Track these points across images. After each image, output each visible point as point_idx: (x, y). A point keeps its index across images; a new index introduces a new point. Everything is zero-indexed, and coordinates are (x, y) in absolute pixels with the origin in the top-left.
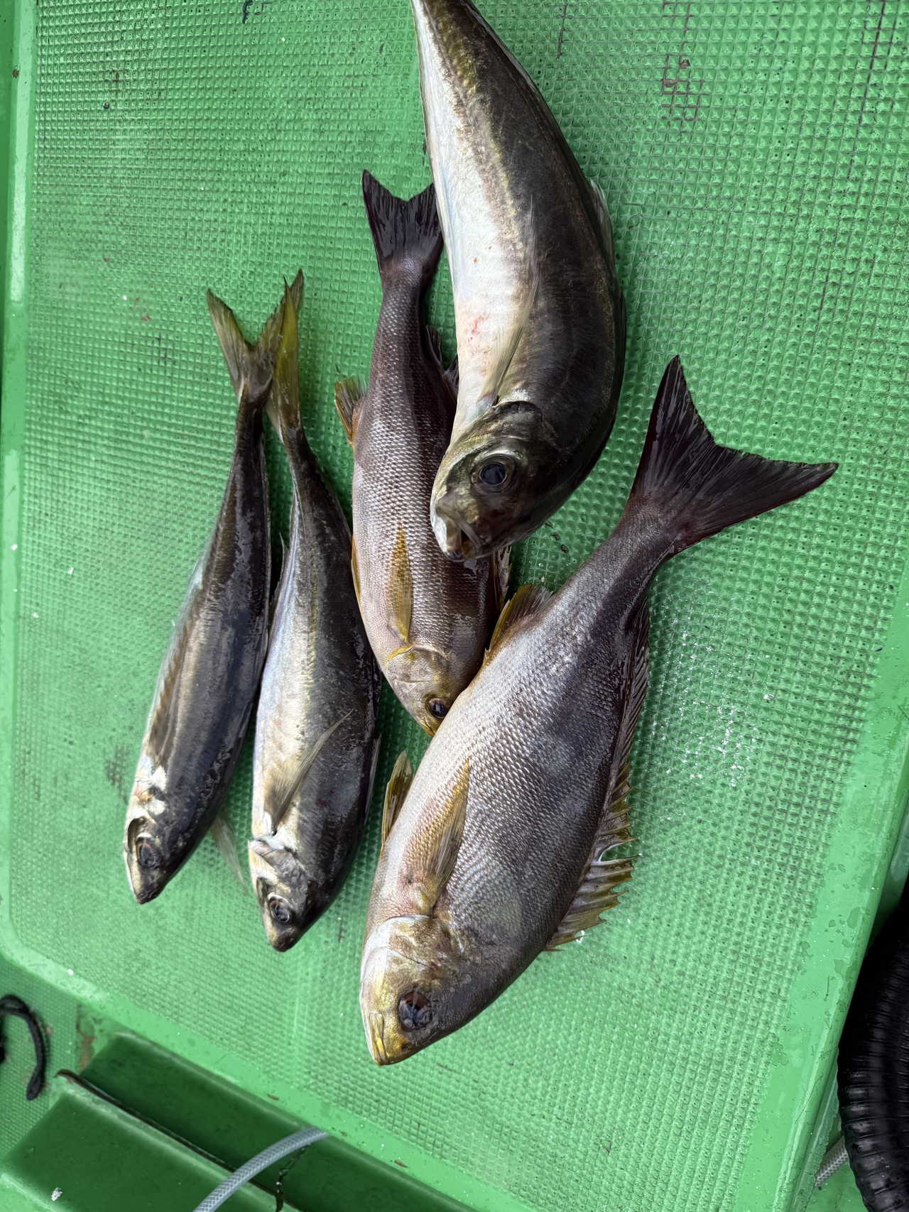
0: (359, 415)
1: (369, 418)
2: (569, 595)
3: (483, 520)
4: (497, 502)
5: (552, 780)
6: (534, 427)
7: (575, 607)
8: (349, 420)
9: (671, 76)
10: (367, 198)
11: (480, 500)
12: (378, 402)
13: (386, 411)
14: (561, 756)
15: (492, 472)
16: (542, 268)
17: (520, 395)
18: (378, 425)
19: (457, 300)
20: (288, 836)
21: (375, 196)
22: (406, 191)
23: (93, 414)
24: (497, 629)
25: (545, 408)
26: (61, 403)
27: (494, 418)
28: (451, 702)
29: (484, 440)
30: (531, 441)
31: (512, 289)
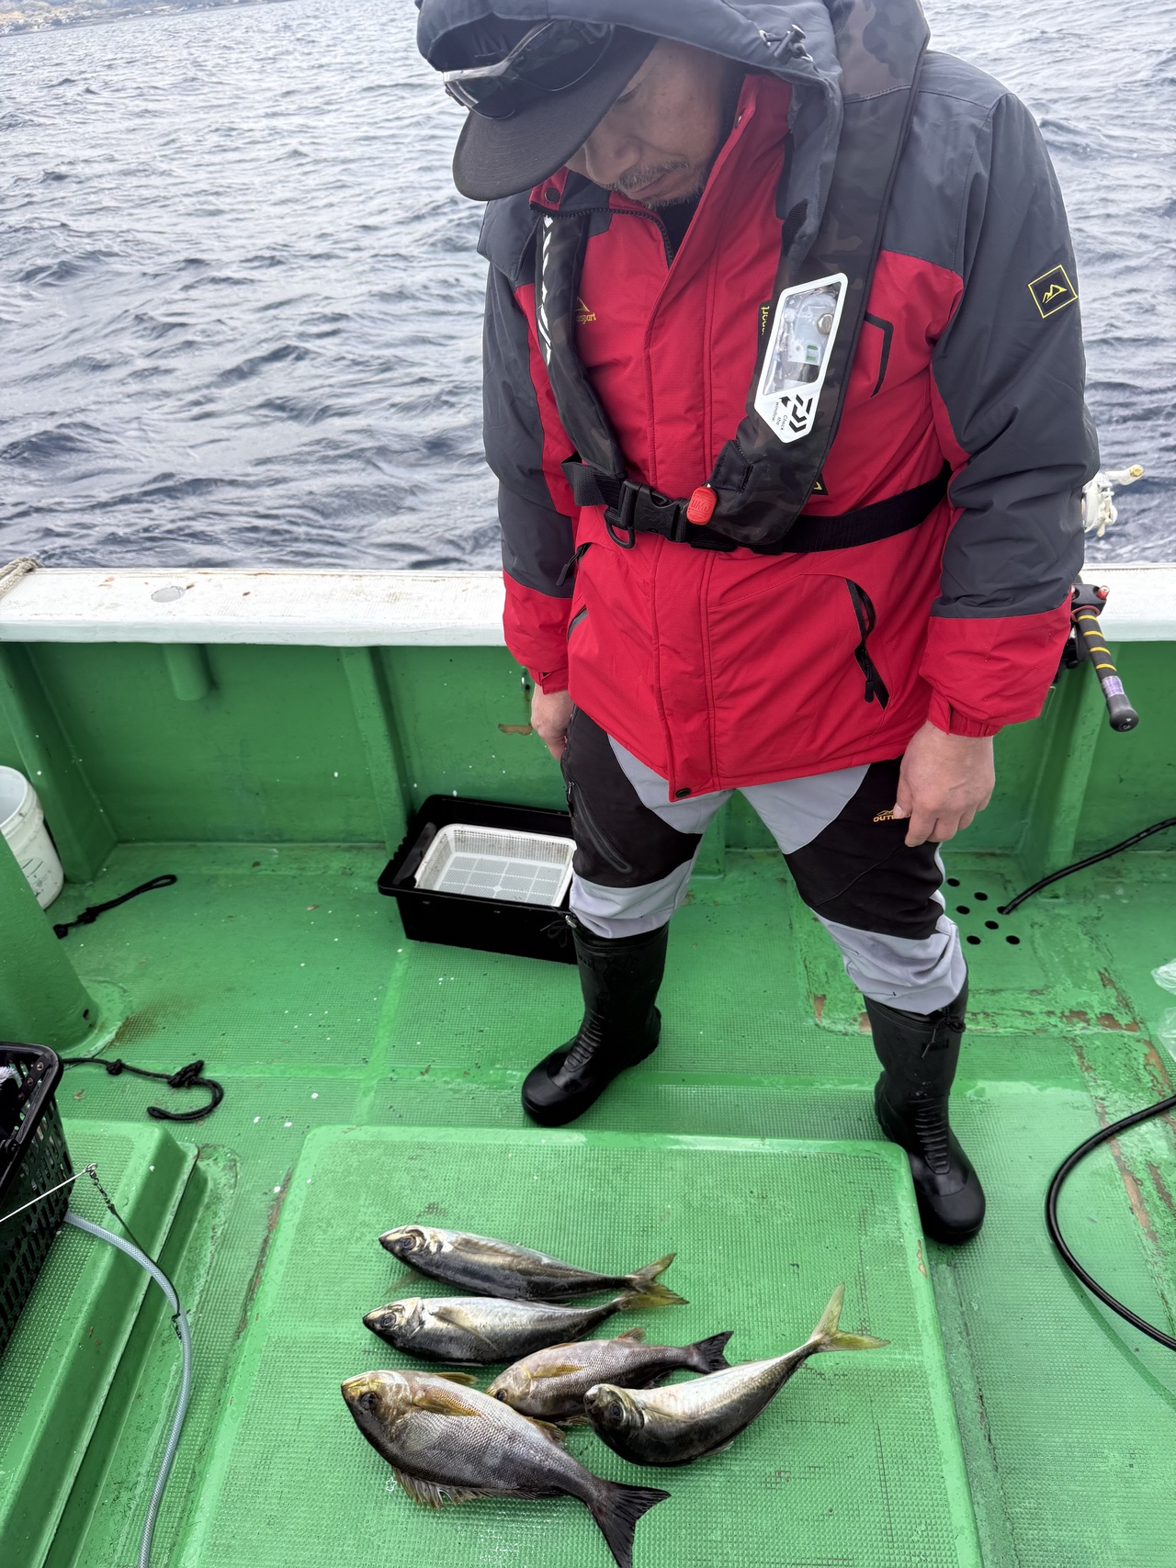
0: (630, 1340)
1: (629, 1346)
2: (564, 1456)
3: (600, 1409)
4: (606, 1414)
5: (481, 1458)
6: (635, 1427)
7: (559, 1459)
8: (627, 1335)
9: (782, 1474)
10: (722, 1334)
11: (606, 1407)
12: (637, 1349)
13: (633, 1353)
14: (492, 1461)
15: (616, 1410)
16: (696, 1424)
17: (646, 1419)
18: (627, 1351)
19: (683, 1385)
20: (432, 1323)
21: (722, 1338)
22: (726, 1353)
23: (614, 1189)
24: (543, 1422)
25: (643, 1431)
26: (617, 1170)
27: (637, 1409)
28: (505, 1402)
29: (628, 1406)
30: (630, 1426)
31: (688, 1411)
